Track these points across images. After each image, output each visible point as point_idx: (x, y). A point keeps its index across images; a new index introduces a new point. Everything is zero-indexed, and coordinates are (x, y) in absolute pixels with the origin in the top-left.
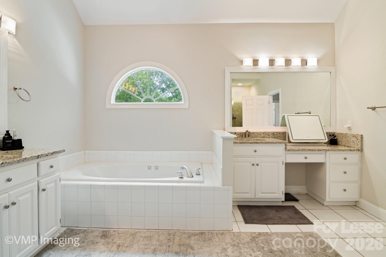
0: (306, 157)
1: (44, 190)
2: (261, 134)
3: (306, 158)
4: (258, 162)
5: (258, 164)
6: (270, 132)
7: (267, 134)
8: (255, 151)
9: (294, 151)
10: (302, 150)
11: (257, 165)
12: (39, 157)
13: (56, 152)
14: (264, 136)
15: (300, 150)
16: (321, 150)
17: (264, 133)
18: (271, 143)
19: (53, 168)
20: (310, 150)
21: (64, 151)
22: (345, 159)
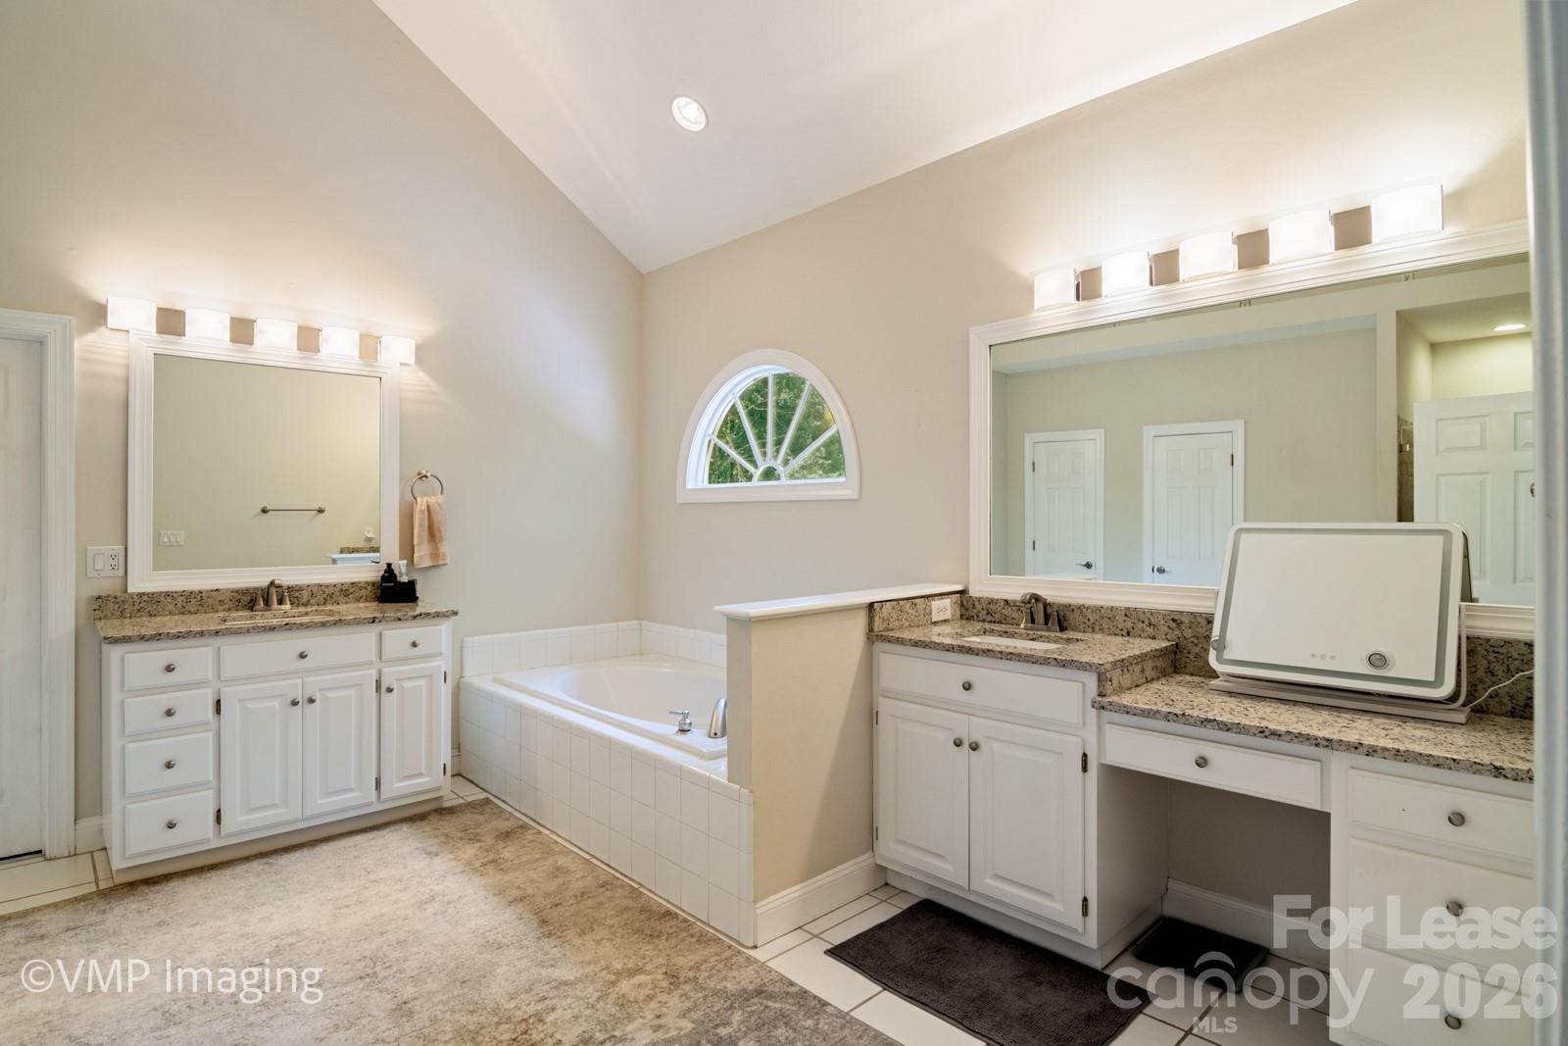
0: (1202, 758)
1: (390, 690)
2: (1114, 617)
3: (1202, 762)
4: (976, 737)
5: (973, 745)
6: (1158, 612)
7: (1142, 617)
8: (967, 687)
9: (1128, 713)
10: (1171, 717)
11: (974, 747)
12: (377, 620)
13: (428, 614)
14: (1130, 625)
15: (1158, 712)
16: (1275, 734)
17: (1128, 613)
18: (1025, 661)
19: (419, 647)
20: (1210, 721)
21: (455, 613)
22: (1458, 819)
